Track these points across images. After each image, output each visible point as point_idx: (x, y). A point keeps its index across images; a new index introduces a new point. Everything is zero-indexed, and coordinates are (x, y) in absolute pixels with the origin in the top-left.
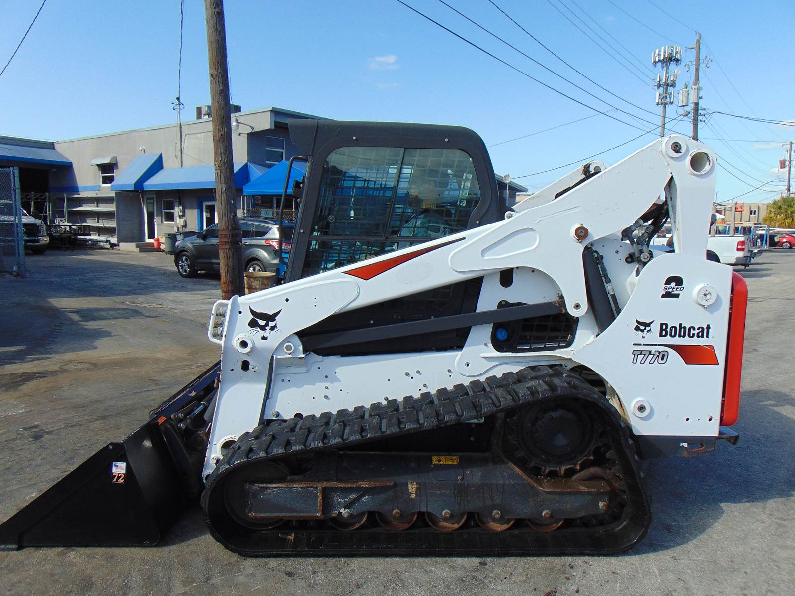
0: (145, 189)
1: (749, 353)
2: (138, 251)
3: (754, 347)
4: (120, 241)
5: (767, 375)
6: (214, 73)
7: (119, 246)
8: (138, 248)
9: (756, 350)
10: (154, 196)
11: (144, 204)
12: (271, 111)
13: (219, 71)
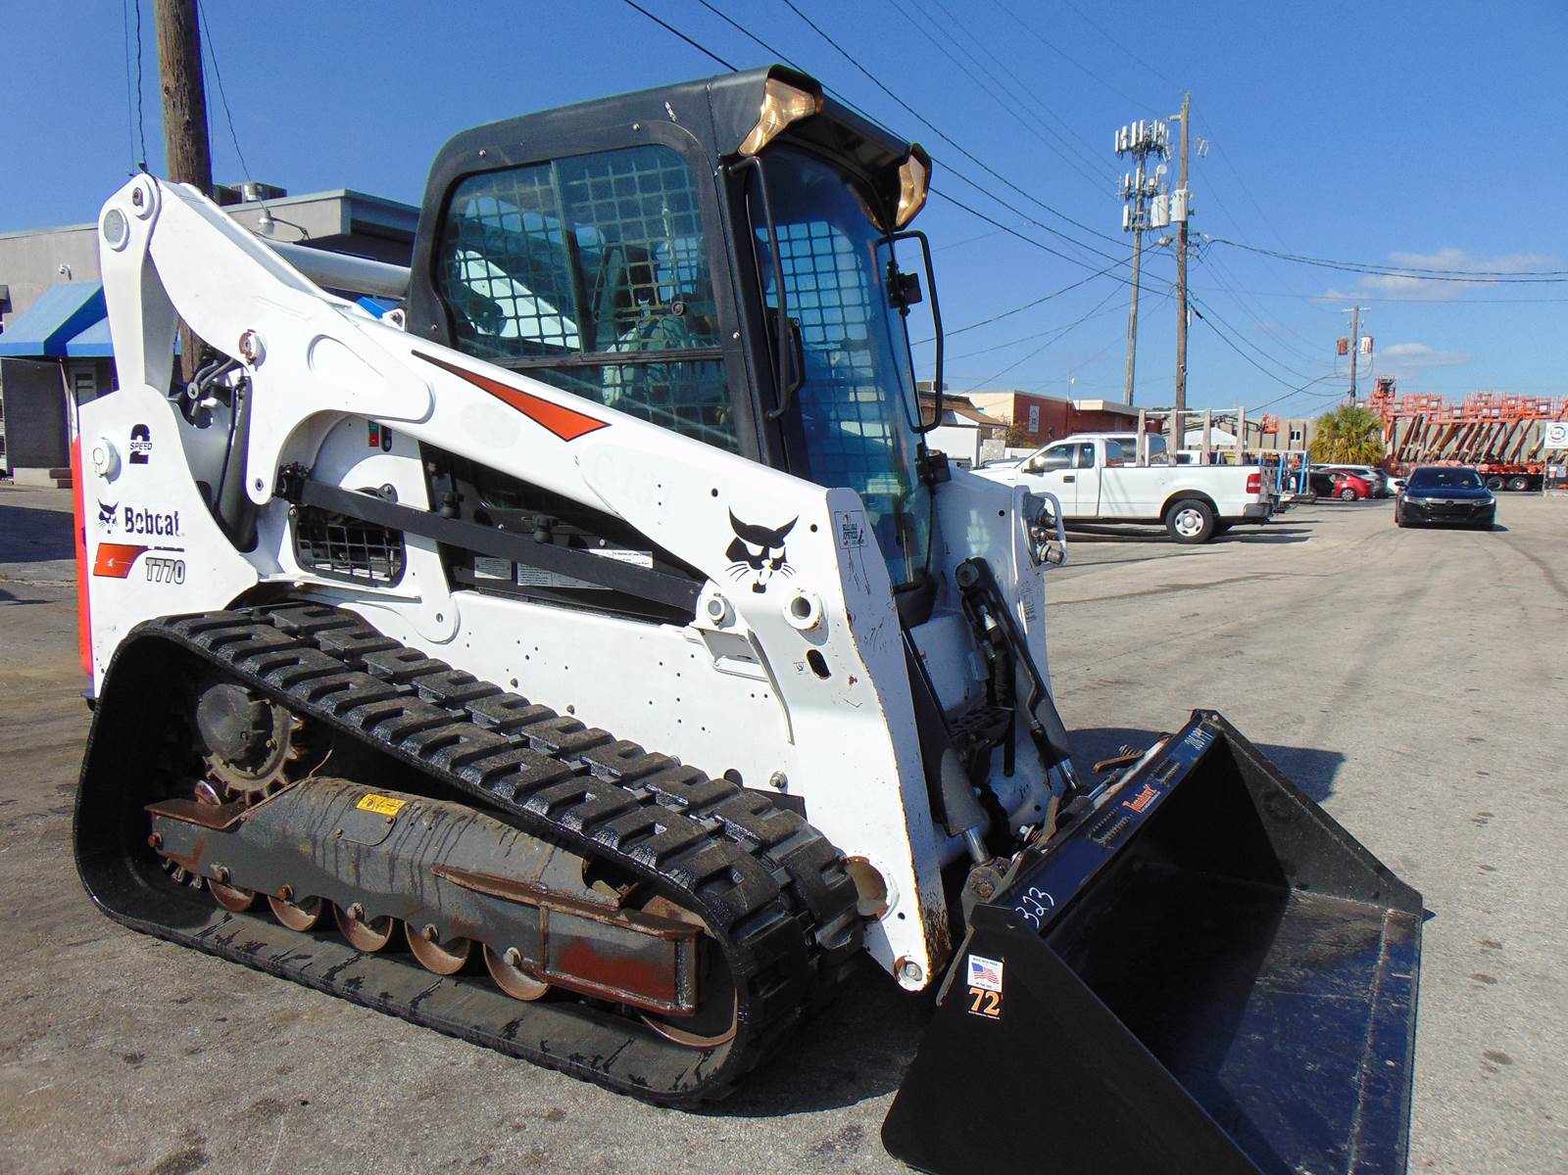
0: (70, 355)
1: (1227, 657)
2: (56, 485)
3: (1238, 649)
4: (12, 464)
5: (1247, 691)
6: (172, 85)
7: (11, 475)
8: (55, 481)
9: (1241, 653)
10: (92, 371)
11: (69, 387)
12: (341, 198)
13: (183, 80)
